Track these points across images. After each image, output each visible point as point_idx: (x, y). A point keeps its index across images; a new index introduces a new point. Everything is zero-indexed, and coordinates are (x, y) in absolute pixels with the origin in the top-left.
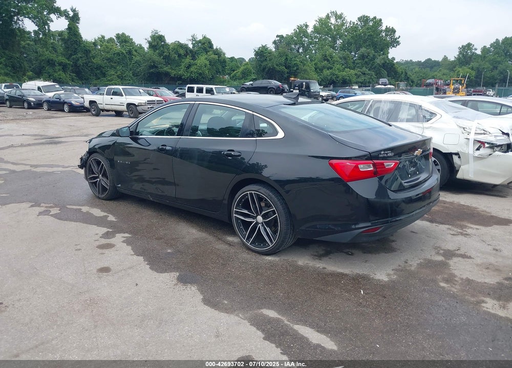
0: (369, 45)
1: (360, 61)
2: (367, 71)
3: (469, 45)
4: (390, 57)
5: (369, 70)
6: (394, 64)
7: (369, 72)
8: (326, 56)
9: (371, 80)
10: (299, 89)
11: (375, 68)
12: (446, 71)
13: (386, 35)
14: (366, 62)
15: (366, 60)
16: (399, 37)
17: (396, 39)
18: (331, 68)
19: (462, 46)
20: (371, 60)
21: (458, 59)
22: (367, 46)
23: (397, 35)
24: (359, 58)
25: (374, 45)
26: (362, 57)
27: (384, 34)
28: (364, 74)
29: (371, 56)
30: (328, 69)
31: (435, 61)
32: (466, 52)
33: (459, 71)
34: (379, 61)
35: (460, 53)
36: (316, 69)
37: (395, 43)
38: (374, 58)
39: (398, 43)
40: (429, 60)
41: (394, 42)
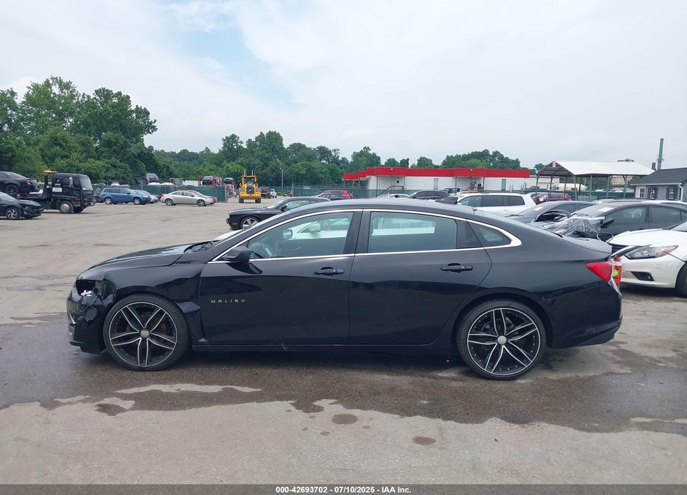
0: (117, 128)
1: (106, 149)
2: (118, 163)
3: (233, 137)
4: (147, 146)
5: (121, 161)
6: (152, 155)
7: (121, 164)
8: (56, 140)
9: (125, 175)
10: (61, 187)
11: (128, 159)
12: (213, 166)
13: (138, 117)
14: (115, 151)
15: (115, 147)
16: (155, 121)
17: (151, 123)
18: (67, 157)
19: (226, 138)
20: (122, 149)
21: (223, 152)
22: (114, 129)
23: (151, 118)
24: (103, 145)
25: (123, 129)
26: (108, 144)
27: (134, 115)
28: (115, 166)
29: (122, 142)
30: (63, 157)
31: (193, 153)
32: (232, 145)
33: (228, 167)
34: (133, 149)
35: (225, 145)
36: (43, 157)
37: (151, 128)
38: (125, 146)
39: (155, 129)
40: (185, 151)
41: (149, 127)
